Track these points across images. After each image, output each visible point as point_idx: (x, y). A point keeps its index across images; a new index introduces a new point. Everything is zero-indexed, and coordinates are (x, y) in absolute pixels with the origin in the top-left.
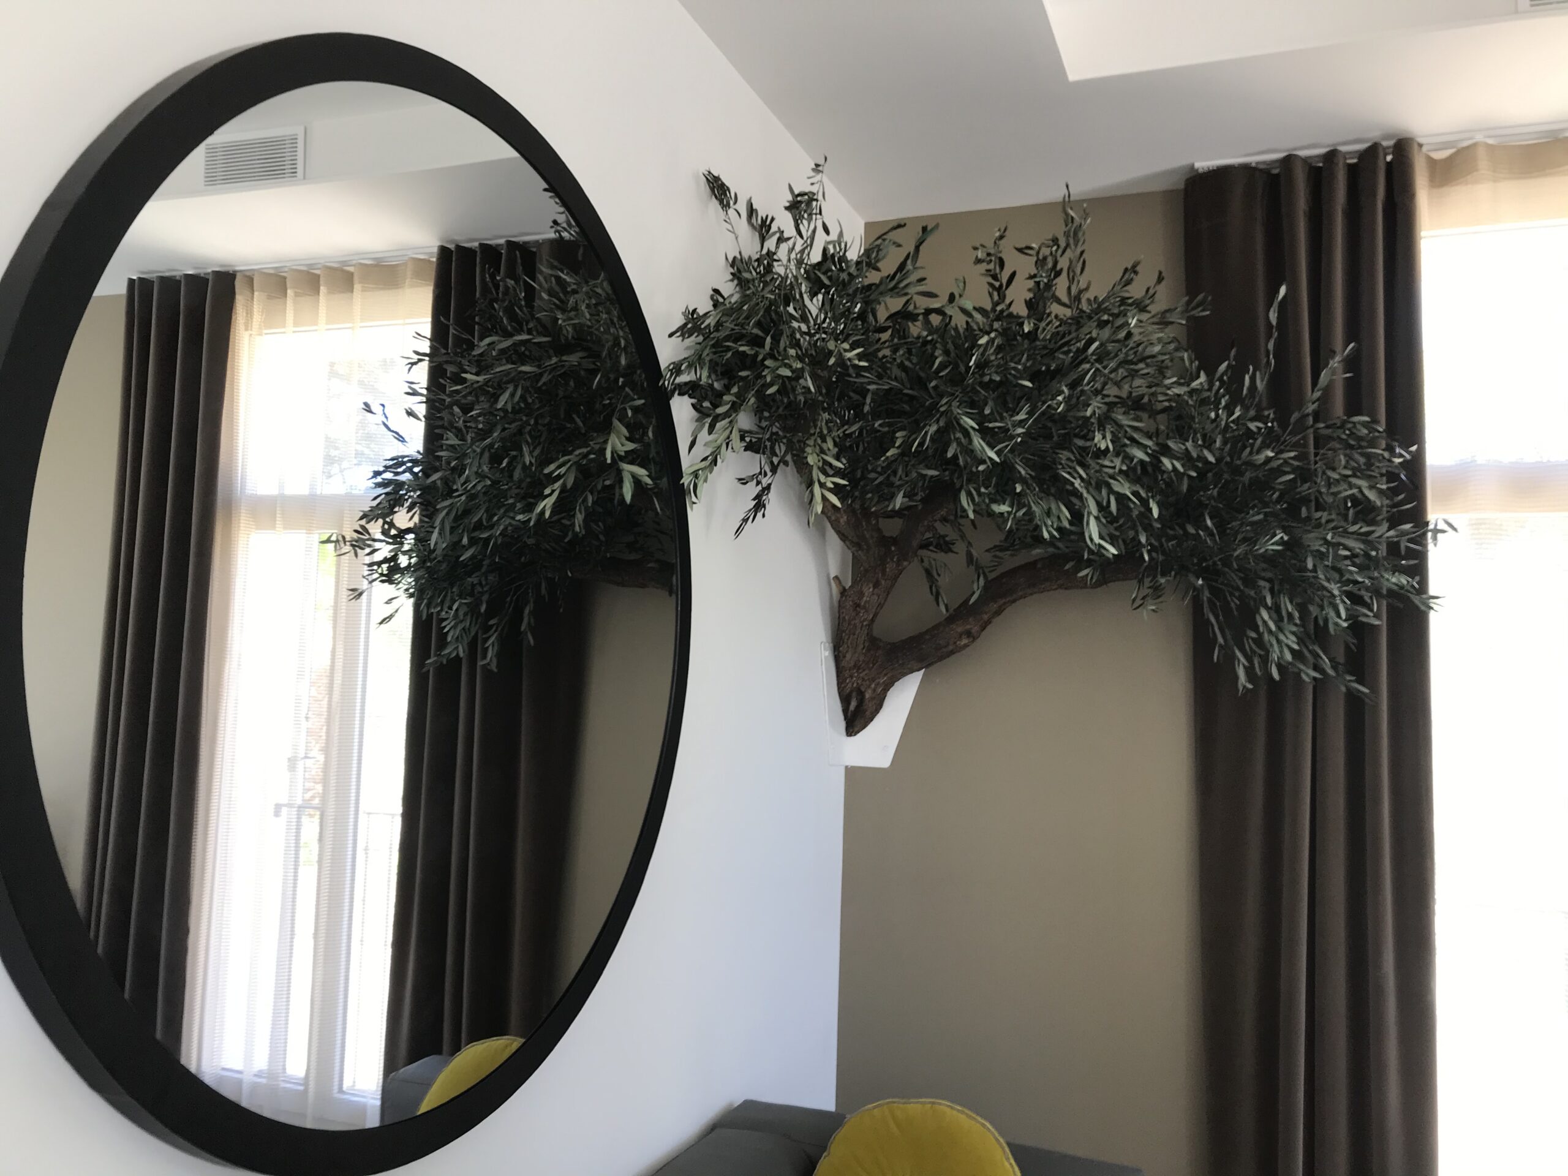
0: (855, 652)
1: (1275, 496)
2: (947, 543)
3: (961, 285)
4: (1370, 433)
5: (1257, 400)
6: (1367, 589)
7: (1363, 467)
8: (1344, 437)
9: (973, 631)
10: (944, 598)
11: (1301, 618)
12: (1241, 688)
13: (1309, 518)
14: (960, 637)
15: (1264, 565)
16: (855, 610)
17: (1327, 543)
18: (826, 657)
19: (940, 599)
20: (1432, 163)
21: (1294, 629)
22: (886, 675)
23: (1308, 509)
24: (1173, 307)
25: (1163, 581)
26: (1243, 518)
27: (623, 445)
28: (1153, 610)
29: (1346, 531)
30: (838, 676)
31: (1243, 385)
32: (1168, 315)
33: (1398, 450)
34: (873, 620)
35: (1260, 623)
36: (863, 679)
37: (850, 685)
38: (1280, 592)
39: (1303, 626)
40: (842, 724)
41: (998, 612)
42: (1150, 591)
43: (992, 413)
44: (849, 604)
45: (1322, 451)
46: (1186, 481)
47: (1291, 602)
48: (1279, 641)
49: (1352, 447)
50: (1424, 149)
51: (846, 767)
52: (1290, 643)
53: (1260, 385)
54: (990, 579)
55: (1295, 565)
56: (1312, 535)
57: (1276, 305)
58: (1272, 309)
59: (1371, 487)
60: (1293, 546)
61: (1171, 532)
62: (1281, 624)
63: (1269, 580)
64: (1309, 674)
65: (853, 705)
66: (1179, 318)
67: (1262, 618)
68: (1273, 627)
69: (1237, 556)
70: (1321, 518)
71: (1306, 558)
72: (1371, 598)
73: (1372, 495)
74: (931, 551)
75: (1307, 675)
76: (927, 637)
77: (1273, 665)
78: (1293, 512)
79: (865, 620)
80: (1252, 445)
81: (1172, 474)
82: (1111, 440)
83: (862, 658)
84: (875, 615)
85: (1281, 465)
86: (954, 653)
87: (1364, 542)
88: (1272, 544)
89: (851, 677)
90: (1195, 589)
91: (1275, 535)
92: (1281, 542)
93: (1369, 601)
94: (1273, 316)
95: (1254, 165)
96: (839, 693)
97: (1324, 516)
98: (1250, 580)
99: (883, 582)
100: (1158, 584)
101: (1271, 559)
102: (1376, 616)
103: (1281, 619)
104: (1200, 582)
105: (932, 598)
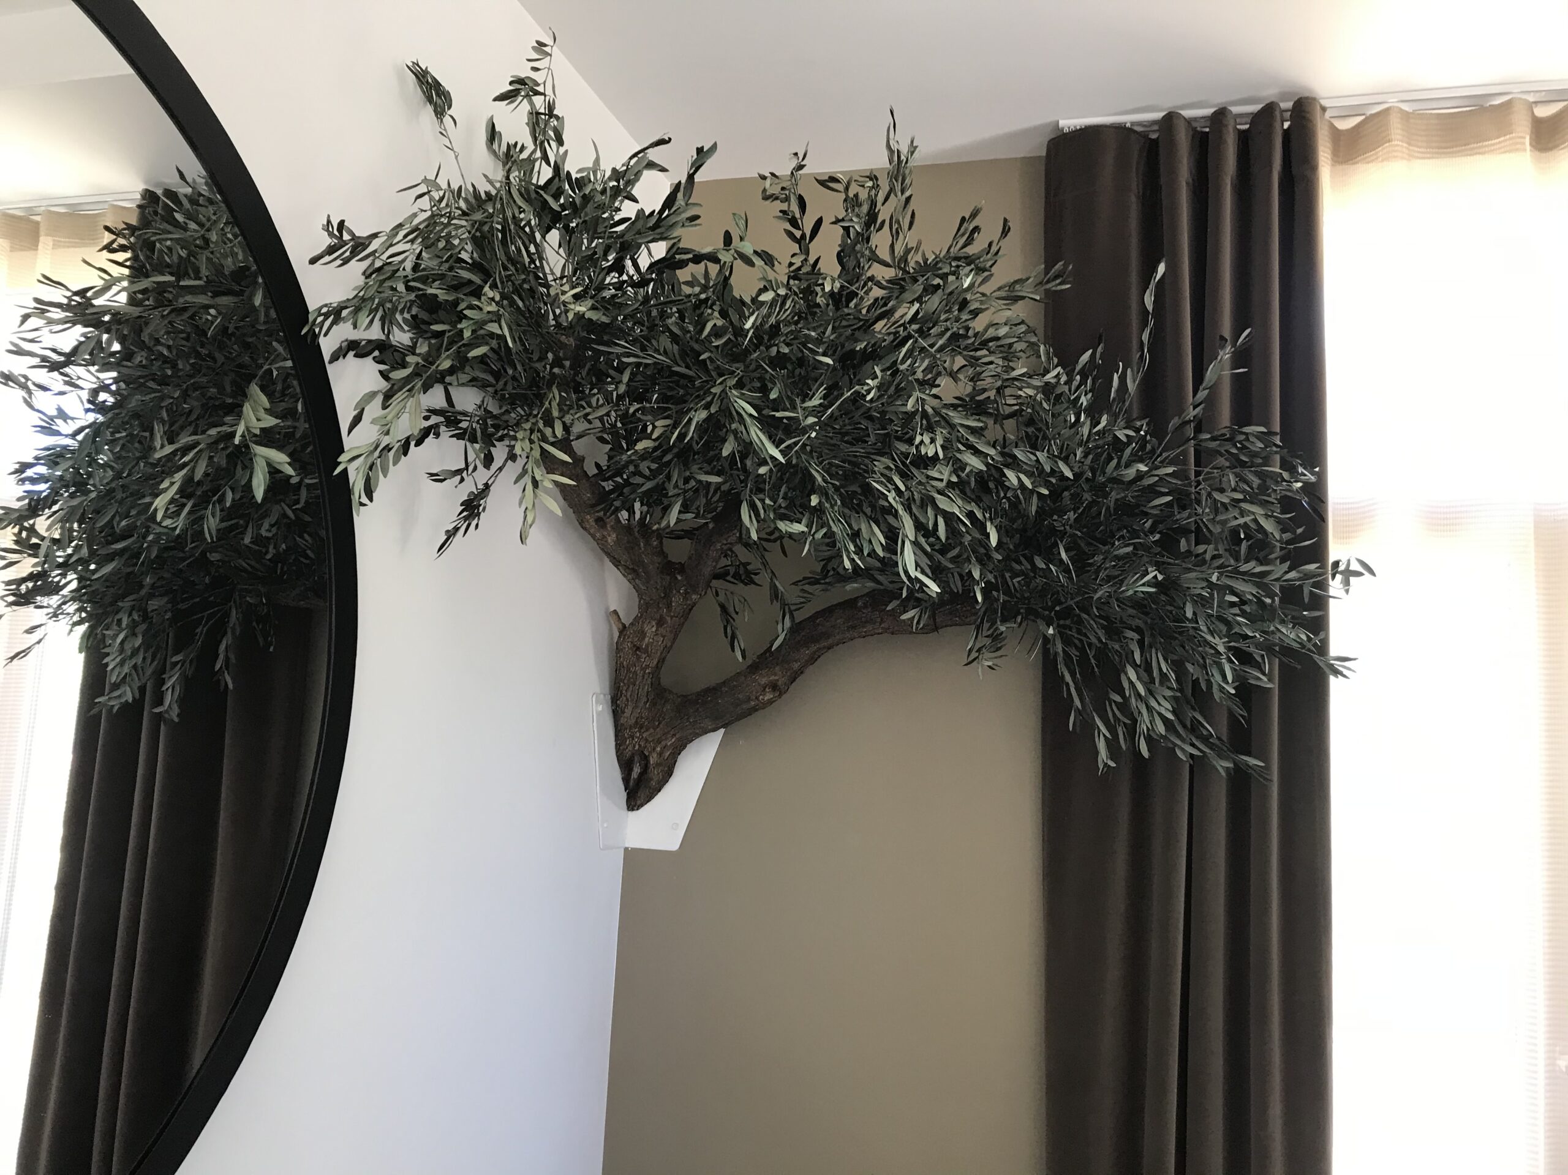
0: (636, 707)
1: (1148, 525)
2: (748, 573)
3: (742, 223)
4: (1266, 447)
5: (1127, 404)
6: (1258, 646)
7: (1256, 491)
8: (1234, 451)
9: (780, 683)
10: (741, 642)
11: (1178, 680)
12: (1101, 767)
13: (1189, 552)
14: (764, 689)
15: (1131, 611)
16: (635, 653)
17: (1211, 586)
18: (599, 714)
19: (736, 643)
20: (1336, 134)
21: (1169, 693)
22: (674, 735)
23: (1188, 541)
24: (1024, 278)
25: (1003, 628)
26: (1106, 552)
27: (258, 420)
28: (989, 667)
29: (1236, 571)
30: (616, 736)
31: (1112, 387)
32: (1017, 287)
33: (1300, 470)
34: (658, 667)
35: (1126, 685)
36: (646, 740)
37: (630, 748)
38: (1151, 647)
39: (1181, 690)
40: (624, 795)
41: (813, 660)
42: (988, 641)
43: (780, 397)
44: (627, 645)
45: (1206, 470)
46: (1035, 499)
47: (1166, 660)
48: (1149, 709)
49: (1243, 464)
50: (1328, 114)
51: (626, 849)
52: (1163, 712)
53: (1132, 386)
54: (797, 621)
55: (1171, 612)
56: (1193, 575)
57: (1152, 286)
58: (1148, 292)
59: (1267, 516)
60: (1168, 587)
61: (1017, 567)
62: (1151, 686)
63: (1138, 630)
64: (1185, 750)
65: (636, 771)
66: (1032, 293)
67: (1129, 679)
68: (1142, 690)
69: (1100, 598)
70: (1205, 551)
71: (1184, 604)
72: (1262, 656)
73: (1269, 526)
74: (729, 582)
75: (1183, 750)
76: (724, 689)
77: (1142, 738)
78: (1168, 543)
79: (648, 666)
80: (1120, 458)
81: (1019, 492)
82: (942, 446)
83: (645, 714)
84: (662, 660)
85: (1155, 484)
86: (756, 710)
87: (1258, 585)
88: (1143, 585)
89: (632, 737)
90: (1046, 640)
91: (1147, 573)
92: (1155, 583)
93: (1259, 659)
94: (1149, 300)
95: (1128, 125)
96: (618, 757)
97: (1209, 550)
98: (1114, 630)
99: (668, 619)
100: (998, 632)
101: (1140, 604)
102: (1267, 679)
103: (1153, 681)
104: (1051, 631)
105: (726, 642)
